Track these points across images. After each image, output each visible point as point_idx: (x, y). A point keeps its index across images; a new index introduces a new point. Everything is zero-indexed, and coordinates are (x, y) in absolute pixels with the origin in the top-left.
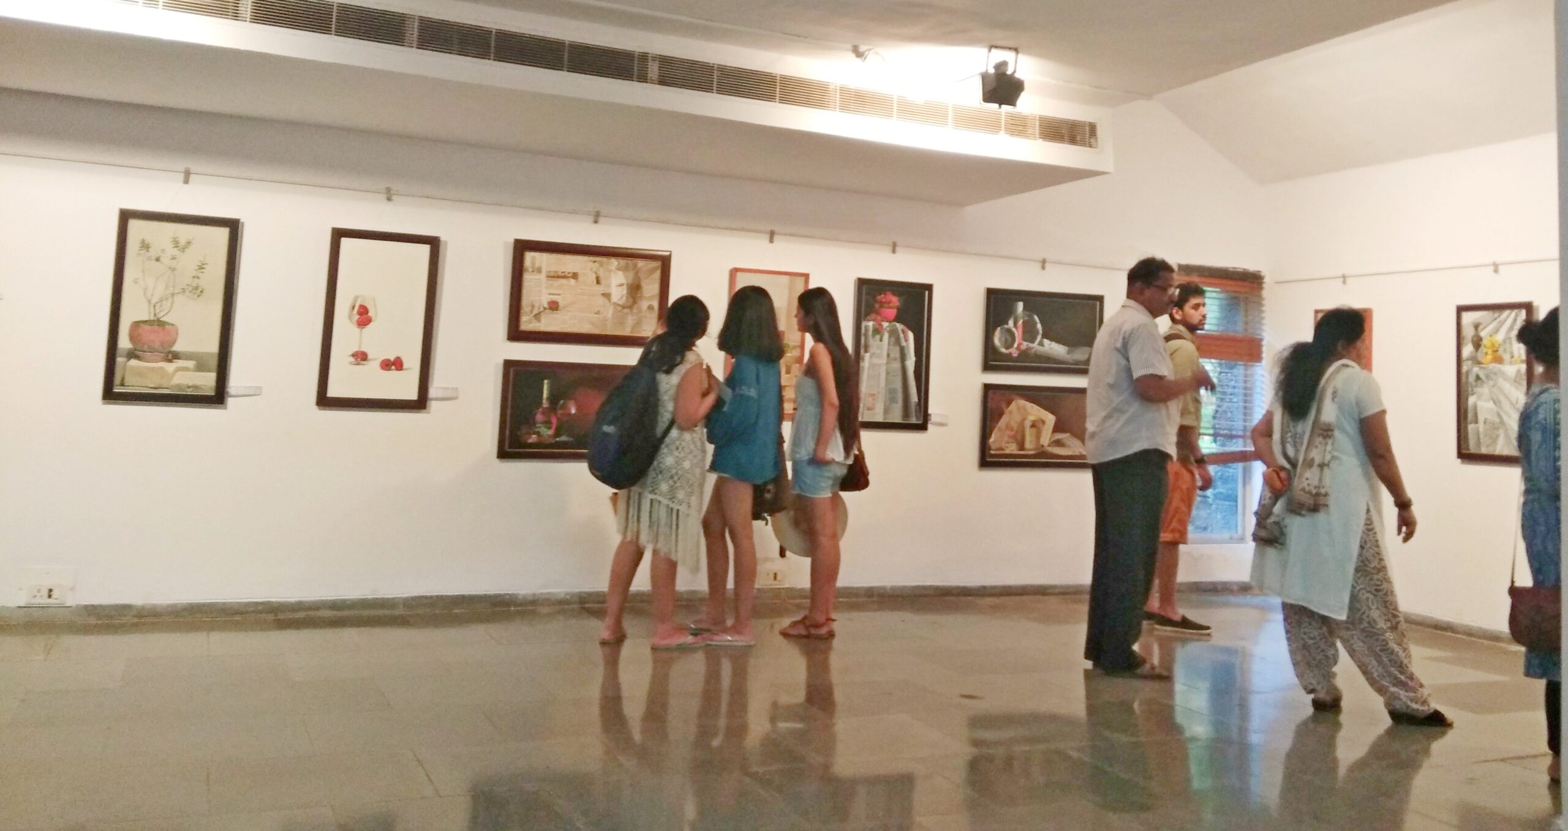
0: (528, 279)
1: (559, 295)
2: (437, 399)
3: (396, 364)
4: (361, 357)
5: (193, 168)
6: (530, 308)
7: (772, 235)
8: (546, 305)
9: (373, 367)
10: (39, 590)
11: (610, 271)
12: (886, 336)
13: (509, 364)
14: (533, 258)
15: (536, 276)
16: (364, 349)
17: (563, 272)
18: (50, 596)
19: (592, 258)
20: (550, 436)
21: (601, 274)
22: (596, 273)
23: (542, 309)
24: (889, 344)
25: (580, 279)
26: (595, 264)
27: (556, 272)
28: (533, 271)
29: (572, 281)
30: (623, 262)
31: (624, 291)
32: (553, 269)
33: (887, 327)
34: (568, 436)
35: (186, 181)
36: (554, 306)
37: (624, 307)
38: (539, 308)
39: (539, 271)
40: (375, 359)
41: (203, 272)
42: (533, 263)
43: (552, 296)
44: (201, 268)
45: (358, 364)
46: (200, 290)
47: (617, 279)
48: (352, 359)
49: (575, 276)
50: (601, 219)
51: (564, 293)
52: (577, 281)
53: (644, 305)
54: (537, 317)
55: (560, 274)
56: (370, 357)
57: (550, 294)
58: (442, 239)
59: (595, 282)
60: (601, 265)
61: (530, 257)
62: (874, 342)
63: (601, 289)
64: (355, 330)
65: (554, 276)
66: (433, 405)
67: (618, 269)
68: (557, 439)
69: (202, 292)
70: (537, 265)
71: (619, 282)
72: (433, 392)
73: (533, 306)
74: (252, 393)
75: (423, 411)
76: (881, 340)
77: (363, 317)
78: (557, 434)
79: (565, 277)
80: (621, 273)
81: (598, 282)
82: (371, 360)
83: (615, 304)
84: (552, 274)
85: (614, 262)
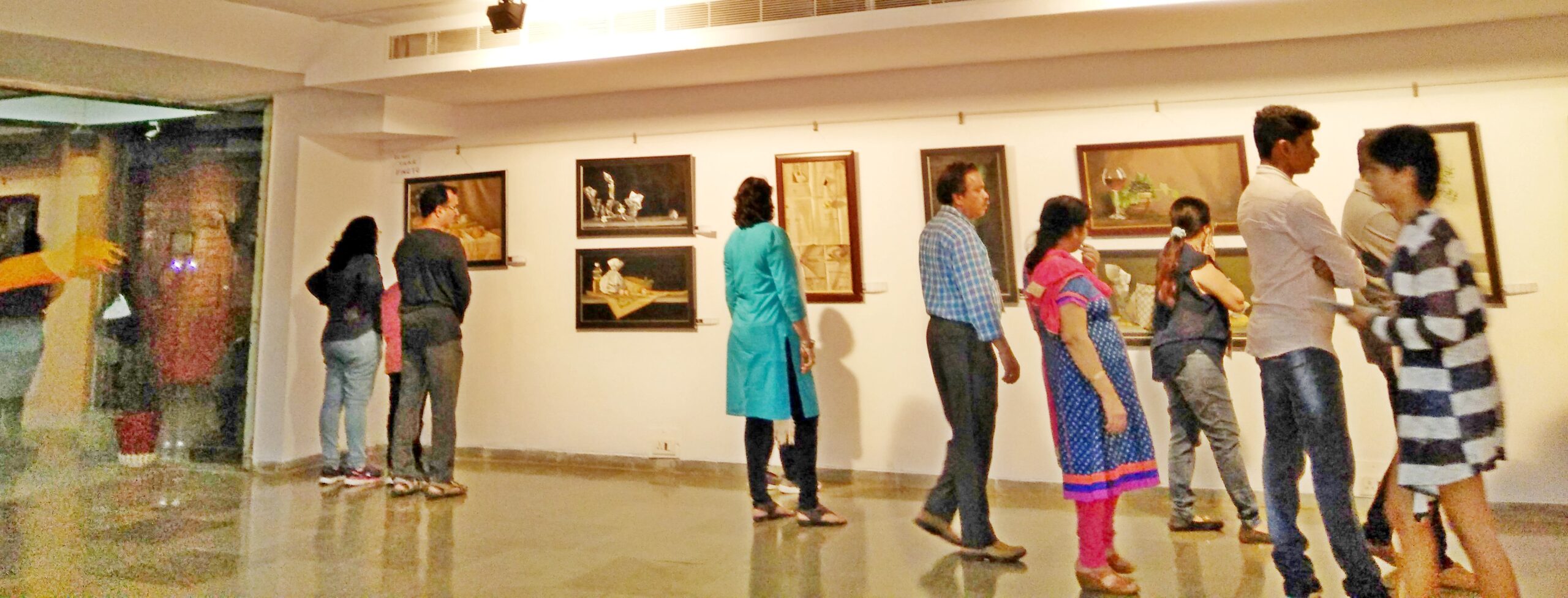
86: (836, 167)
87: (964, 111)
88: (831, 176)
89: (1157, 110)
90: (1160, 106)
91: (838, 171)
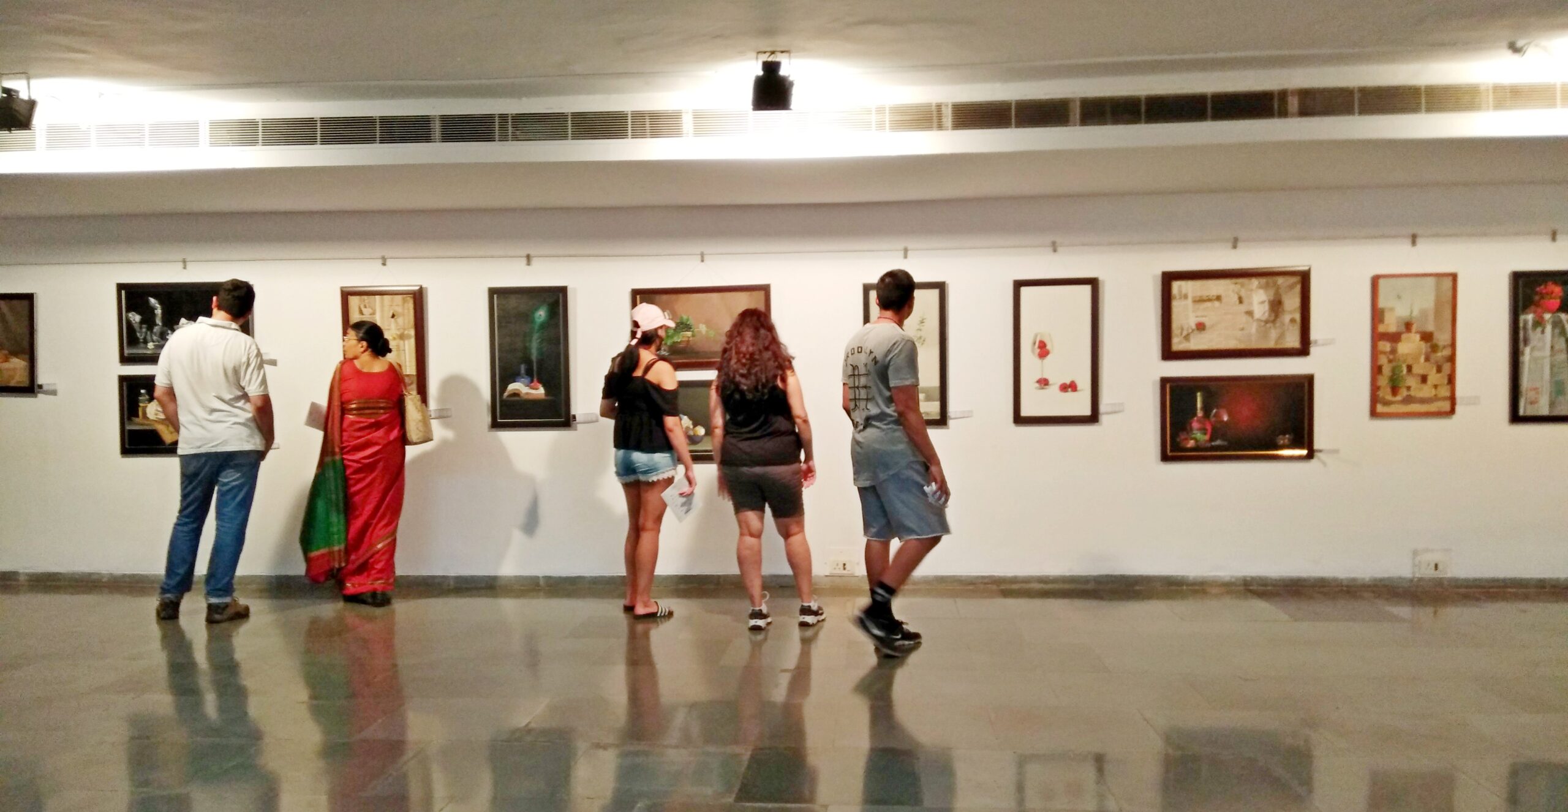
0: (1176, 306)
1: (1205, 316)
2: (1107, 413)
3: (1069, 387)
4: (1044, 383)
5: (910, 246)
6: (1179, 331)
7: (1414, 239)
8: (1194, 327)
9: (1054, 389)
10: (837, 565)
11: (1252, 290)
12: (1549, 328)
13: (1164, 381)
14: (1180, 287)
15: (1183, 302)
16: (1046, 376)
17: (1207, 296)
18: (844, 569)
19: (1234, 280)
20: (1207, 441)
21: (1243, 293)
22: (1238, 294)
23: (1190, 331)
24: (1553, 336)
25: (1224, 300)
26: (1237, 285)
27: (1201, 297)
28: (1180, 298)
29: (1217, 304)
30: (1263, 280)
31: (1266, 307)
32: (1199, 294)
33: (1550, 318)
34: (1224, 440)
35: (905, 257)
36: (1201, 327)
37: (1267, 322)
38: (1188, 330)
39: (1186, 297)
40: (1054, 384)
41: (923, 326)
42: (1180, 292)
43: (1197, 319)
44: (922, 322)
45: (1043, 389)
46: (923, 339)
47: (1258, 298)
48: (1037, 385)
49: (1219, 298)
50: (1239, 244)
51: (1209, 314)
52: (1221, 302)
53: (1287, 318)
54: (1187, 338)
55: (1205, 298)
56: (1051, 382)
57: (1197, 317)
58: (1101, 278)
59: (1238, 301)
60: (1243, 285)
61: (1176, 286)
62: (1535, 336)
63: (1243, 308)
64: (1037, 360)
65: (1199, 300)
66: (1103, 418)
67: (1260, 287)
68: (1213, 444)
69: (924, 341)
70: (1184, 292)
71: (1261, 300)
72: (1103, 408)
73: (1182, 329)
74: (966, 416)
75: (1097, 424)
76: (1543, 332)
77: (1043, 350)
78: (1212, 439)
79: (1209, 300)
80: (1261, 292)
81: (1241, 301)
82: (1051, 385)
83: (1259, 320)
84: (1198, 299)
85: (1255, 282)
86: (404, 301)
87: (532, 253)
88: (399, 310)
89: (702, 261)
90: (706, 257)
91: (406, 305)
